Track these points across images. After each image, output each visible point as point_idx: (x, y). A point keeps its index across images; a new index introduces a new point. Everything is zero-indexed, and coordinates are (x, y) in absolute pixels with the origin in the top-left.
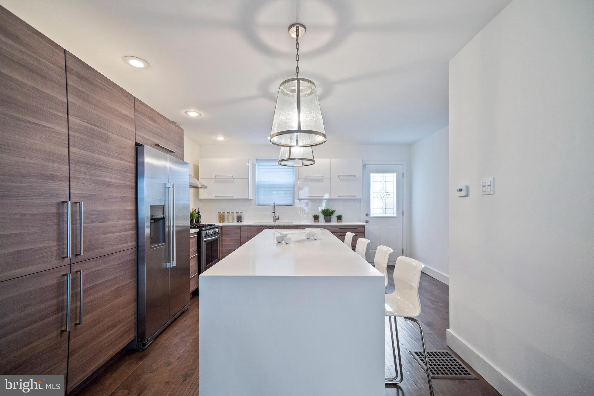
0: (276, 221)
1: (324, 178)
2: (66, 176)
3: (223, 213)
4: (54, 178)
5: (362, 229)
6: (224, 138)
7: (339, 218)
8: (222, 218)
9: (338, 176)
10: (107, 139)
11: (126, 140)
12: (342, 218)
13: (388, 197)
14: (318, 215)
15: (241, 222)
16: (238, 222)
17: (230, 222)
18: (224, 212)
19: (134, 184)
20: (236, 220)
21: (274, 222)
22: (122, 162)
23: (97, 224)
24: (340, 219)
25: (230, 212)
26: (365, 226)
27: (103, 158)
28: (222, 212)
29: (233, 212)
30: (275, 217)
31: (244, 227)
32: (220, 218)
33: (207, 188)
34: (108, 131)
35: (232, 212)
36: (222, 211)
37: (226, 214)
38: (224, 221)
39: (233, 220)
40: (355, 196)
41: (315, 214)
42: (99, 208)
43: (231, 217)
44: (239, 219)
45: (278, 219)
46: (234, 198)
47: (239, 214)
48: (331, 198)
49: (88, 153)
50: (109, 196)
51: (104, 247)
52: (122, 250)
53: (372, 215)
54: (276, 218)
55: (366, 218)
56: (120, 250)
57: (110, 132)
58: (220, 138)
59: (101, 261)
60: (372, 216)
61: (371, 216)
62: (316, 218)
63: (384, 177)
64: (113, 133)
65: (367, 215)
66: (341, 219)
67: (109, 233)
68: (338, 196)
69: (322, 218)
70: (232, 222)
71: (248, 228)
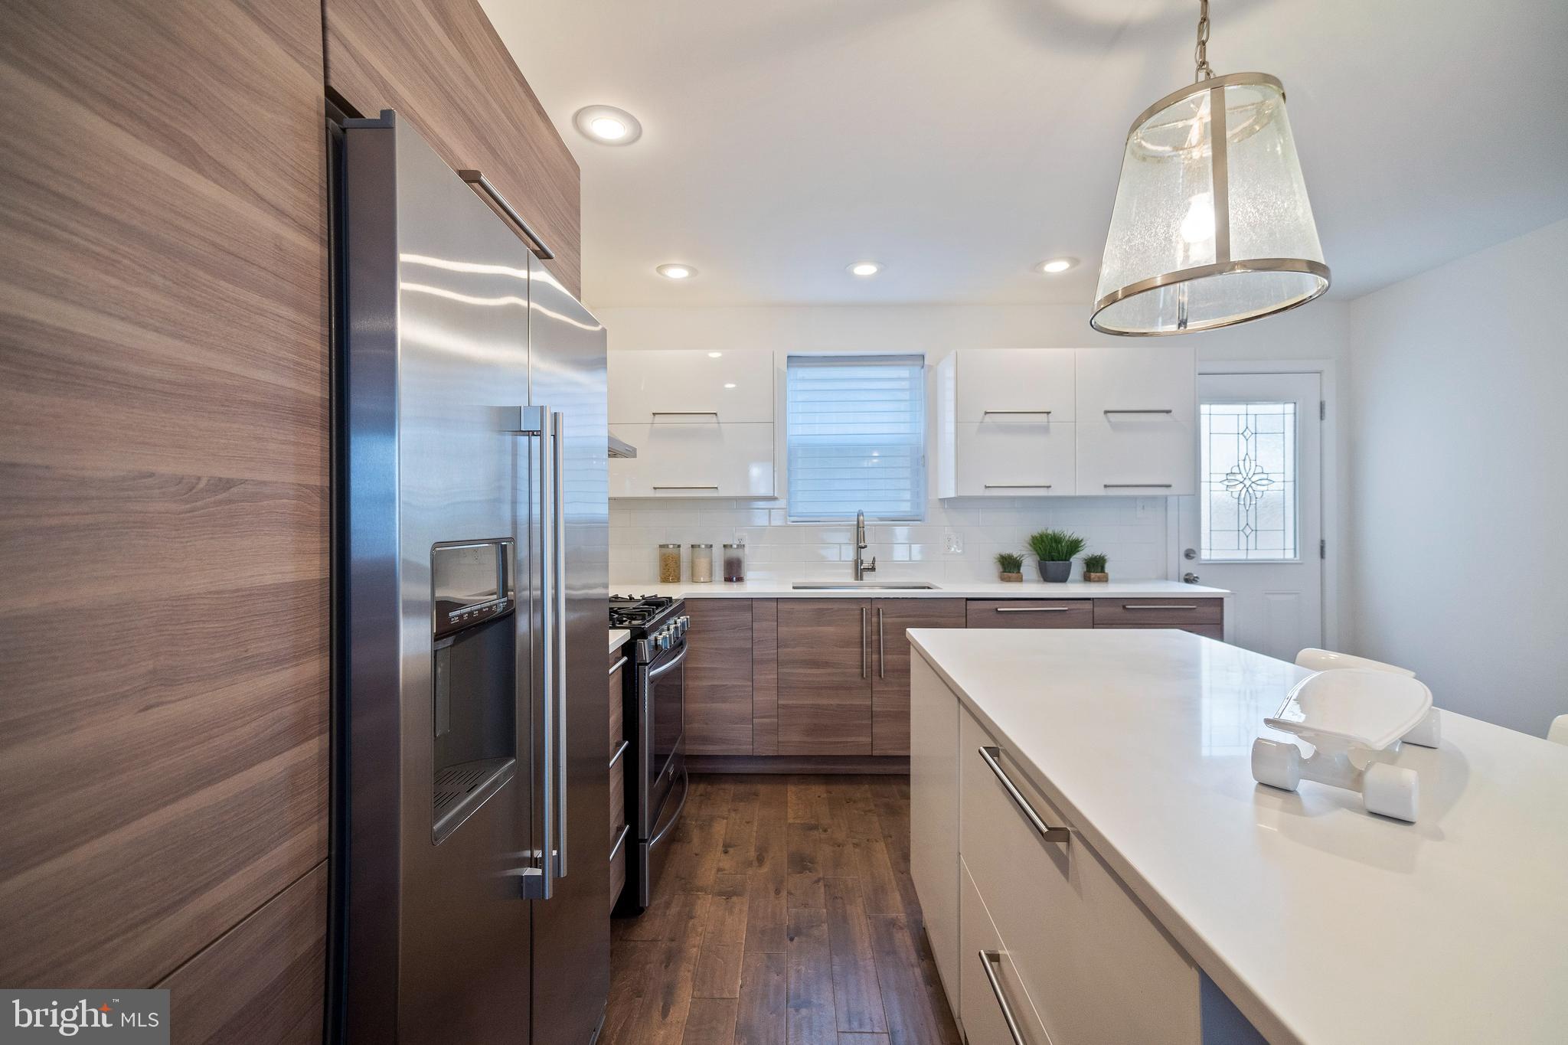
0: (864, 578)
1: (1051, 419)
3: (676, 551)
5: (1210, 611)
6: (693, 271)
7: (1095, 567)
8: (670, 571)
9: (1106, 412)
12: (1108, 568)
13: (1265, 488)
14: (1015, 554)
15: (740, 579)
16: (728, 579)
17: (702, 580)
18: (679, 546)
20: (719, 572)
21: (857, 578)
24: (1100, 569)
25: (699, 546)
26: (1222, 599)
28: (671, 546)
29: (711, 546)
30: (858, 562)
31: (767, 604)
32: (666, 565)
33: (635, 456)
35: (706, 546)
36: (671, 541)
37: (685, 553)
38: (677, 579)
39: (711, 575)
40: (1169, 486)
41: (1006, 551)
43: (702, 564)
44: (733, 572)
45: (873, 569)
46: (722, 493)
47: (734, 553)
48: (1077, 494)
53: (1205, 555)
54: (865, 565)
55: (1188, 567)
58: (677, 273)
60: (1208, 557)
61: (1203, 557)
62: (1009, 566)
63: (1251, 419)
65: (1189, 554)
66: (1102, 570)
68: (1106, 486)
69: (1029, 566)
70: (707, 579)
71: (782, 606)
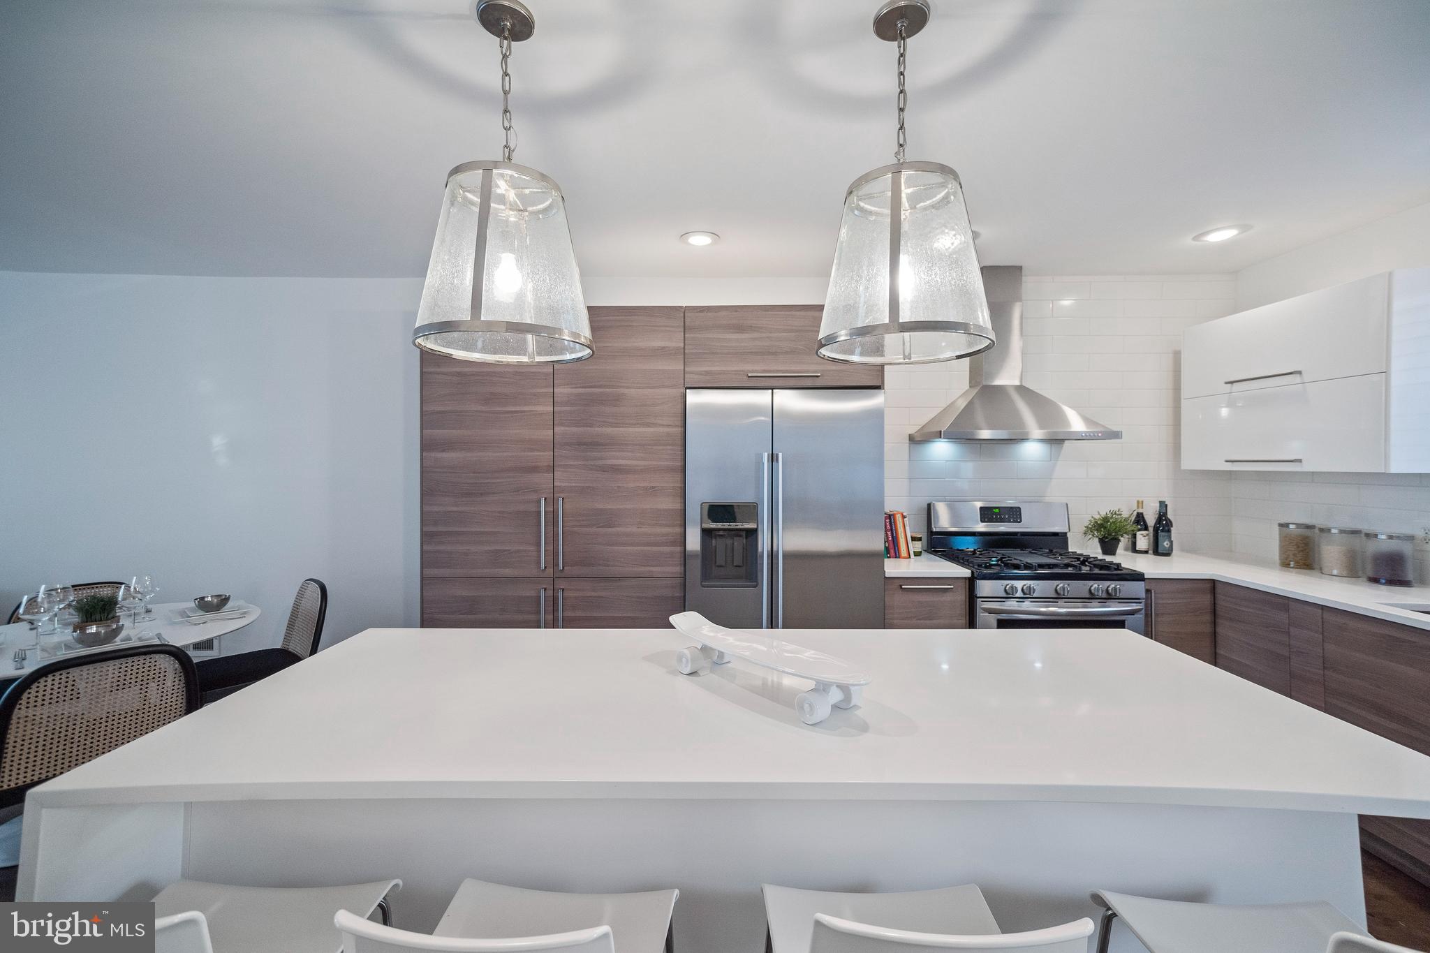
2: (549, 466)
4: (534, 469)
10: (617, 400)
11: (658, 391)
19: (680, 464)
22: (652, 430)
23: (594, 529)
27: (609, 430)
34: (618, 387)
42: (600, 506)
47: (1390, 546)
49: (581, 429)
50: (618, 487)
51: (608, 565)
52: (647, 575)
56: (642, 576)
57: (623, 387)
59: (602, 584)
64: (628, 387)
67: (617, 545)
